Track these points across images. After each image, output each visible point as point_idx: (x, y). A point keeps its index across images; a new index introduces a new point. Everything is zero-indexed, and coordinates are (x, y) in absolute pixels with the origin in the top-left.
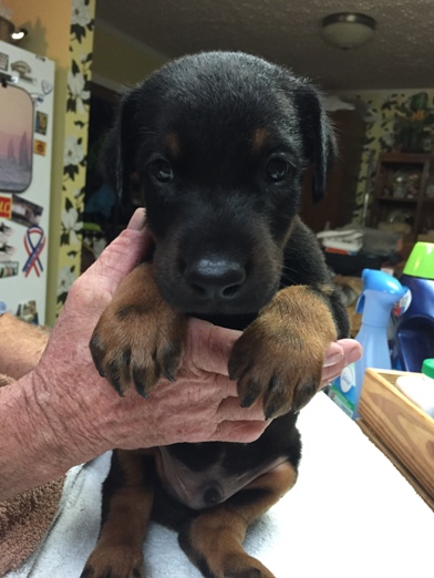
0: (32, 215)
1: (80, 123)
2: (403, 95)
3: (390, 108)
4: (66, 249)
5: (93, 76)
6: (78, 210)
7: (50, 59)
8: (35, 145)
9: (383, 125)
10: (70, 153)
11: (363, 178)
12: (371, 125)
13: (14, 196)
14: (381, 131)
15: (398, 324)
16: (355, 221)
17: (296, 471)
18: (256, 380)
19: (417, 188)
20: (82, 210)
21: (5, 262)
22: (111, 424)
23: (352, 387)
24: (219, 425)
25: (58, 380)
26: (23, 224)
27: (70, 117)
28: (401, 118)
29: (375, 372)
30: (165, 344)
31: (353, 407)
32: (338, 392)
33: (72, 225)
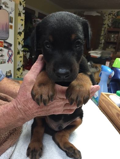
0: (9, 46)
1: (22, 20)
2: (114, 11)
3: (111, 15)
4: (19, 56)
5: (25, 6)
6: (22, 45)
7: (13, 1)
8: (10, 26)
9: (109, 20)
10: (19, 28)
11: (102, 35)
12: (105, 20)
13: (4, 41)
14: (108, 22)
15: (110, 80)
16: (99, 48)
17: (82, 120)
18: (73, 98)
19: (117, 39)
20: (23, 45)
21: (2, 60)
22: (37, 112)
23: (97, 97)
24: (64, 110)
25: (23, 102)
26: (7, 49)
27: (19, 18)
28: (114, 18)
29: (103, 93)
30: (51, 93)
31: (97, 102)
32: (93, 98)
33: (20, 49)
